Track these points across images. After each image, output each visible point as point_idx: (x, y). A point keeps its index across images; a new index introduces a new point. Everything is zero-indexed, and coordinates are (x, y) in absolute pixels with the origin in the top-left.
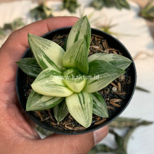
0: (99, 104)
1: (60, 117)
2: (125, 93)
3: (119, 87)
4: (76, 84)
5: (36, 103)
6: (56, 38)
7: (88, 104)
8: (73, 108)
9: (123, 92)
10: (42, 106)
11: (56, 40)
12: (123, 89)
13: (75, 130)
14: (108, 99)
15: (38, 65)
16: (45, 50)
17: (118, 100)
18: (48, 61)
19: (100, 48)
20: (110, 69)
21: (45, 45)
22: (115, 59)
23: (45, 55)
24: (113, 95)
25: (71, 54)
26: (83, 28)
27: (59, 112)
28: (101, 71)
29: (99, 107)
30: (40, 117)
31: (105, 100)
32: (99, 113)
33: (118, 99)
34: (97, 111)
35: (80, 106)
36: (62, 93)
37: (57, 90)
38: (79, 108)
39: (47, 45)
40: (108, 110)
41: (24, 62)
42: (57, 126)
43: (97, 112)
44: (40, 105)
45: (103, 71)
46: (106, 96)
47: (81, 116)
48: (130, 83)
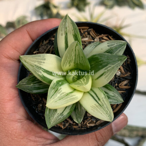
0: (111, 93)
1: (79, 119)
2: (130, 73)
3: (122, 69)
4: (85, 86)
5: (55, 117)
6: (42, 45)
7: (104, 99)
8: (92, 108)
9: (127, 73)
10: (62, 118)
11: (43, 47)
12: (126, 71)
13: (98, 124)
14: (116, 85)
15: (39, 80)
16: (42, 65)
17: (125, 82)
18: (48, 74)
19: (89, 39)
20: (111, 60)
21: (40, 60)
22: (110, 47)
23: (44, 70)
24: (119, 79)
25: (69, 59)
26: (69, 28)
27: (76, 115)
28: (103, 64)
29: (112, 96)
30: (60, 126)
31: (114, 86)
32: (114, 101)
33: (125, 80)
34: (111, 100)
35: (97, 104)
36: (76, 99)
37: (70, 99)
38: (97, 106)
39: (42, 59)
40: (121, 94)
41: (24, 84)
42: (79, 127)
43: (113, 102)
44: (59, 118)
45: (105, 64)
46: (113, 83)
47: (102, 113)
48: (130, 62)
